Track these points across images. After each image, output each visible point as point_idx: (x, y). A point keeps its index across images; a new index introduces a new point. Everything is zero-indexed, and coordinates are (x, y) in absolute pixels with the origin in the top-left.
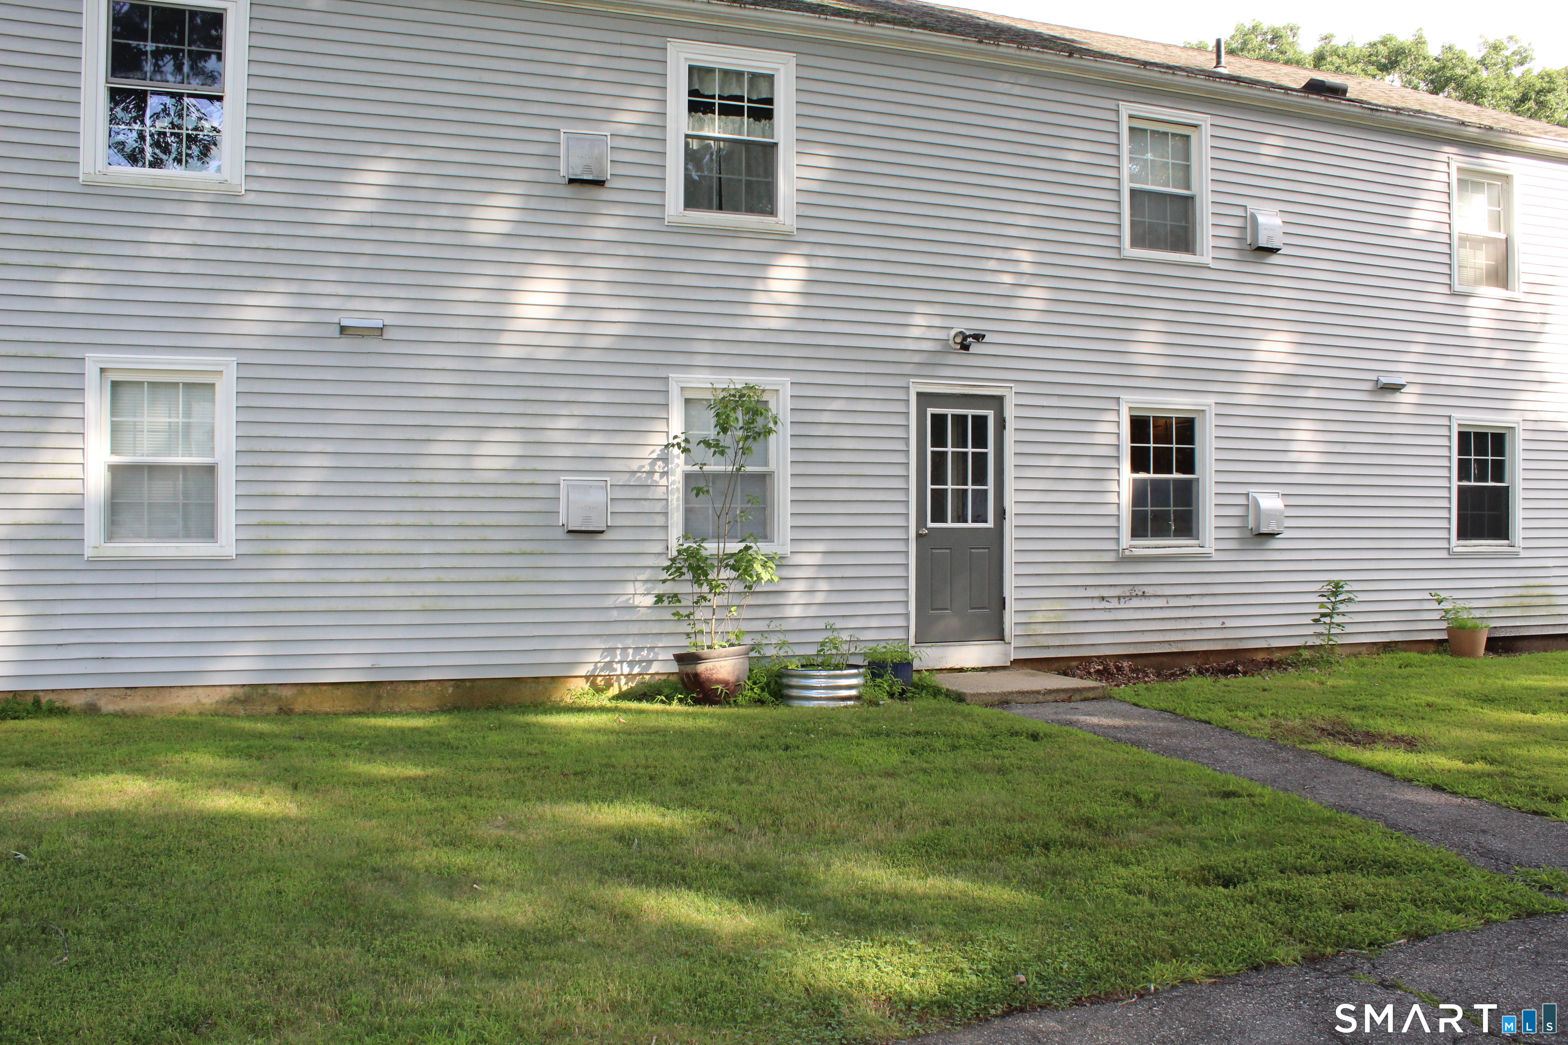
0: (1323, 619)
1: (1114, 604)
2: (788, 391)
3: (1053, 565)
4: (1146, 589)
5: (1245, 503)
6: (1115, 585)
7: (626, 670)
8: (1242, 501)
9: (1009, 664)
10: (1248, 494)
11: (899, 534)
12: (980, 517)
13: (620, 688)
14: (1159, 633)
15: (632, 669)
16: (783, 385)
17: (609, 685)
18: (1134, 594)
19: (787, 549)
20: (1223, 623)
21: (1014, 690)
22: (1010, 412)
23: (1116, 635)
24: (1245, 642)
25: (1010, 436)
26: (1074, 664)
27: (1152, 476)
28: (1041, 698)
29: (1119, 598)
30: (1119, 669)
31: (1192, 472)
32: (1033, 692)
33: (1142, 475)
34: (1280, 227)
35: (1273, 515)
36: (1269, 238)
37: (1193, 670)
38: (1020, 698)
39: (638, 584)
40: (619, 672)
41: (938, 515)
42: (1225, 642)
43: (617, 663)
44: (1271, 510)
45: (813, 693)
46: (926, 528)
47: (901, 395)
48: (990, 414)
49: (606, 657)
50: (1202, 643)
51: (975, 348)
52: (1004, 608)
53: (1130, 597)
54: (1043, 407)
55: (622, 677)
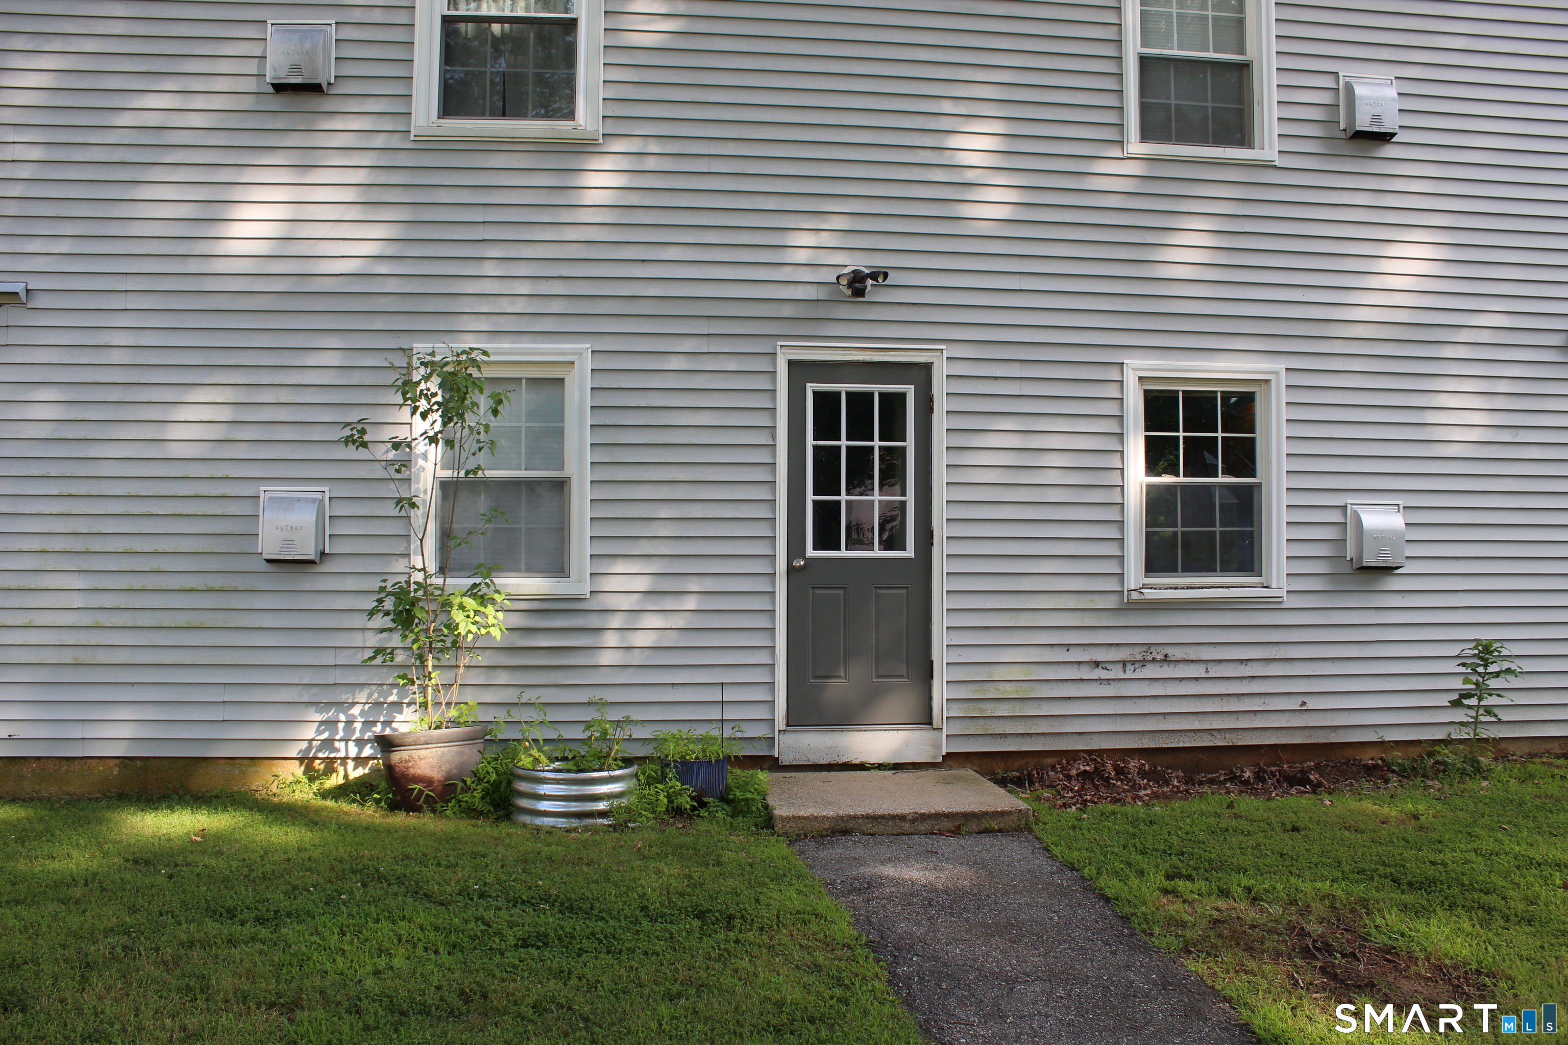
0: (1466, 702)
1: (1116, 672)
2: (589, 363)
3: (1013, 614)
4: (1170, 651)
5: (1340, 519)
6: (1118, 645)
7: (353, 751)
8: (1336, 517)
9: (940, 760)
10: (1344, 507)
11: (761, 567)
12: (893, 541)
13: (346, 776)
14: (1192, 718)
15: (361, 750)
16: (580, 355)
17: (330, 769)
18: (1150, 658)
19: (586, 589)
20: (1304, 703)
21: (859, 813)
22: (940, 388)
23: (1119, 719)
24: (1341, 732)
25: (940, 423)
26: (1049, 761)
27: (1181, 479)
28: (906, 826)
29: (1124, 663)
30: (1120, 772)
31: (1253, 475)
32: (893, 817)
33: (1167, 479)
34: (1394, 100)
35: (1383, 537)
36: (1376, 118)
37: (1247, 774)
38: (869, 827)
39: (369, 634)
40: (342, 754)
41: (824, 538)
42: (1306, 732)
43: (340, 740)
44: (1382, 531)
45: (544, 806)
46: (804, 558)
47: (763, 365)
48: (910, 391)
49: (323, 732)
50: (1268, 733)
51: (872, 293)
52: (932, 677)
53: (1144, 663)
54: (996, 378)
55: (349, 761)
